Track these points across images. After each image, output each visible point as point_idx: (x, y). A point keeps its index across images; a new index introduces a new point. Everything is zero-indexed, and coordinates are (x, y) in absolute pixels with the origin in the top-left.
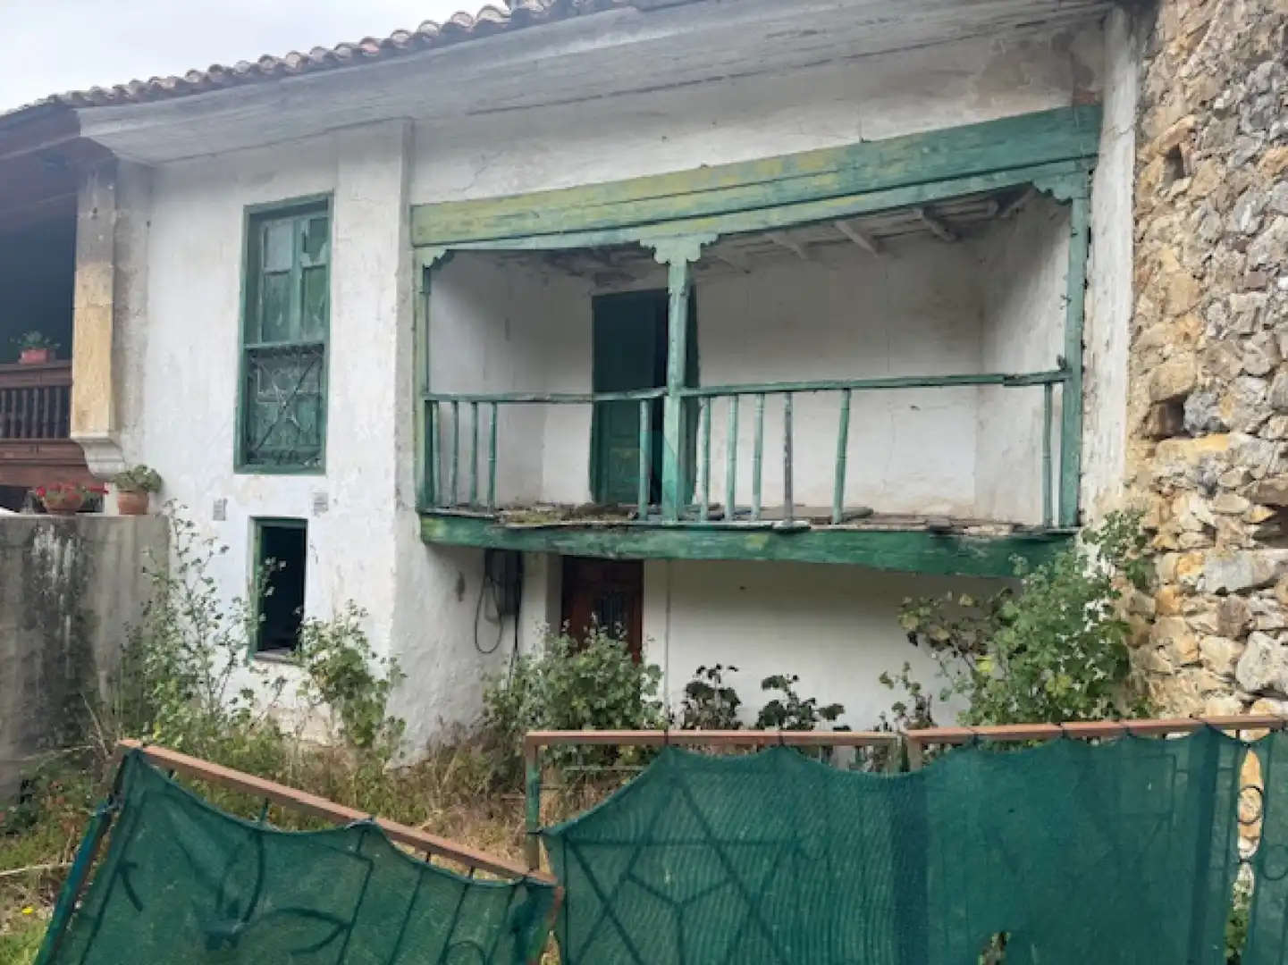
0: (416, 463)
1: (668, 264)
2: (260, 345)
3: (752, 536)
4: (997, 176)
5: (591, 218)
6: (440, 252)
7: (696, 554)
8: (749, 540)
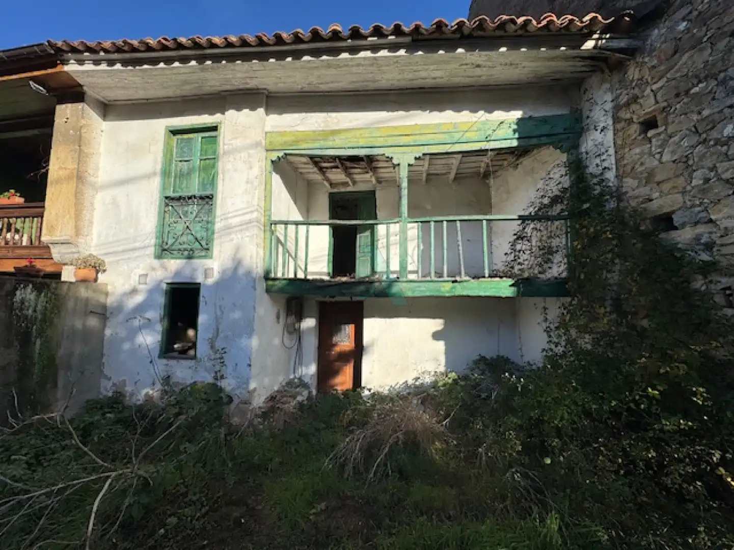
0: (264, 254)
1: (399, 165)
2: (172, 194)
3: (444, 284)
4: (542, 138)
5: (362, 143)
6: (281, 154)
7: (417, 294)
8: (443, 287)
